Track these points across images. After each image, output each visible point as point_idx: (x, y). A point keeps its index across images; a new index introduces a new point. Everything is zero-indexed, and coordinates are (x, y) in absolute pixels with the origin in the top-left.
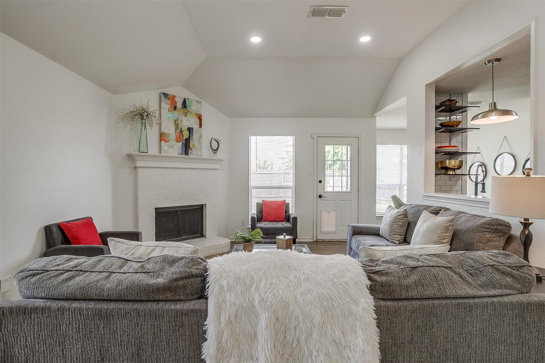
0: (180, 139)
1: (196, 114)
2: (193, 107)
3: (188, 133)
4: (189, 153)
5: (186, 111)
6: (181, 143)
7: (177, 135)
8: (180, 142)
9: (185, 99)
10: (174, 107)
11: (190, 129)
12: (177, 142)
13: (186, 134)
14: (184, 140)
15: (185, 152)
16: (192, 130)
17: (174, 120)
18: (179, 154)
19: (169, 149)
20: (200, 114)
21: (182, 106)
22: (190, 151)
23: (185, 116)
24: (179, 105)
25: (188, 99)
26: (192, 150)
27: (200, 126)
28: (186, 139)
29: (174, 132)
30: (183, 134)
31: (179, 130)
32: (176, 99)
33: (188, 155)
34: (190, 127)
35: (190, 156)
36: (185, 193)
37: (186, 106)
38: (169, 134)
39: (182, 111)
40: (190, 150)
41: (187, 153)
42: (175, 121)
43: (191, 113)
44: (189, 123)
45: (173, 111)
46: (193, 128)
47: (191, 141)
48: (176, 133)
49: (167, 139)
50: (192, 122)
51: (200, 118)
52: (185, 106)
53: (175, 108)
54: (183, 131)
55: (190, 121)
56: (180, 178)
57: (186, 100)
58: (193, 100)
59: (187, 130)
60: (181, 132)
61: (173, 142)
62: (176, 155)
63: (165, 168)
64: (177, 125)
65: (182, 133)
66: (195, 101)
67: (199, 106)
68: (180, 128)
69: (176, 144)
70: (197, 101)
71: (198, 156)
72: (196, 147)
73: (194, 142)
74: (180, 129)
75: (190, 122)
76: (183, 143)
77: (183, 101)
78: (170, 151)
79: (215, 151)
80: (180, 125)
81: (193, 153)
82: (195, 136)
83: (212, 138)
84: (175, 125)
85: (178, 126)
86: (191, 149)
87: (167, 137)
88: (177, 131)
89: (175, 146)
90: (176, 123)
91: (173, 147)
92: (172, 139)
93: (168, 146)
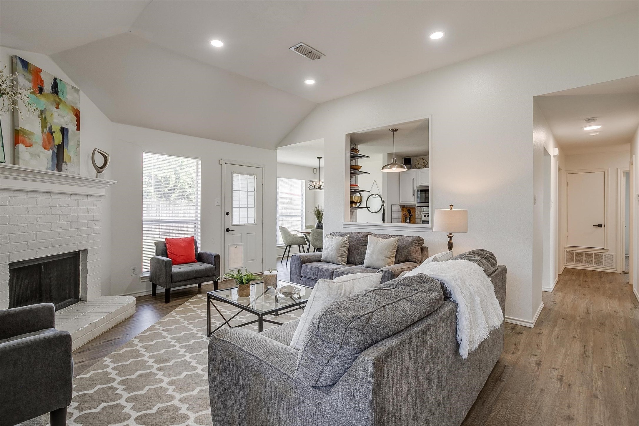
0: (49, 143)
1: (72, 107)
2: (68, 96)
3: (61, 135)
4: (63, 168)
5: (58, 100)
6: (51, 151)
7: (45, 136)
8: (49, 150)
9: (55, 79)
10: (39, 87)
11: (64, 131)
12: (45, 149)
13: (58, 138)
14: (55, 146)
15: (57, 166)
16: (67, 133)
17: (39, 111)
18: (47, 168)
19: (31, 159)
21: (52, 89)
22: (64, 165)
23: (56, 108)
24: (47, 87)
25: (61, 80)
26: (67, 165)
27: (77, 128)
28: (59, 146)
29: (40, 131)
30: (54, 137)
31: (48, 129)
32: (42, 76)
33: (61, 172)
34: (65, 126)
35: (63, 173)
36: (59, 234)
37: (58, 91)
38: (32, 134)
39: (52, 97)
40: (64, 163)
42: (42, 112)
43: (65, 103)
44: (62, 120)
45: (38, 95)
46: (68, 129)
47: (65, 149)
48: (43, 132)
49: (28, 141)
50: (65, 118)
51: (77, 114)
52: (55, 90)
53: (41, 90)
54: (54, 132)
55: (63, 117)
56: (51, 208)
57: (58, 81)
58: (68, 84)
59: (60, 130)
60: (51, 132)
61: (38, 148)
62: (43, 169)
64: (44, 121)
65: (52, 134)
66: (71, 87)
67: (75, 95)
68: (48, 125)
69: (43, 152)
70: (73, 87)
71: (75, 174)
72: (72, 159)
73: (69, 153)
74: (49, 128)
75: (63, 119)
76: (53, 152)
77: (53, 81)
78: (34, 162)
79: (100, 169)
80: (49, 120)
81: (69, 169)
82: (71, 143)
83: (95, 149)
84: (41, 119)
85: (47, 123)
86: (66, 163)
87: (29, 139)
88: (45, 131)
89: (42, 155)
90: (43, 117)
91: (39, 157)
92: (36, 143)
93: (31, 154)
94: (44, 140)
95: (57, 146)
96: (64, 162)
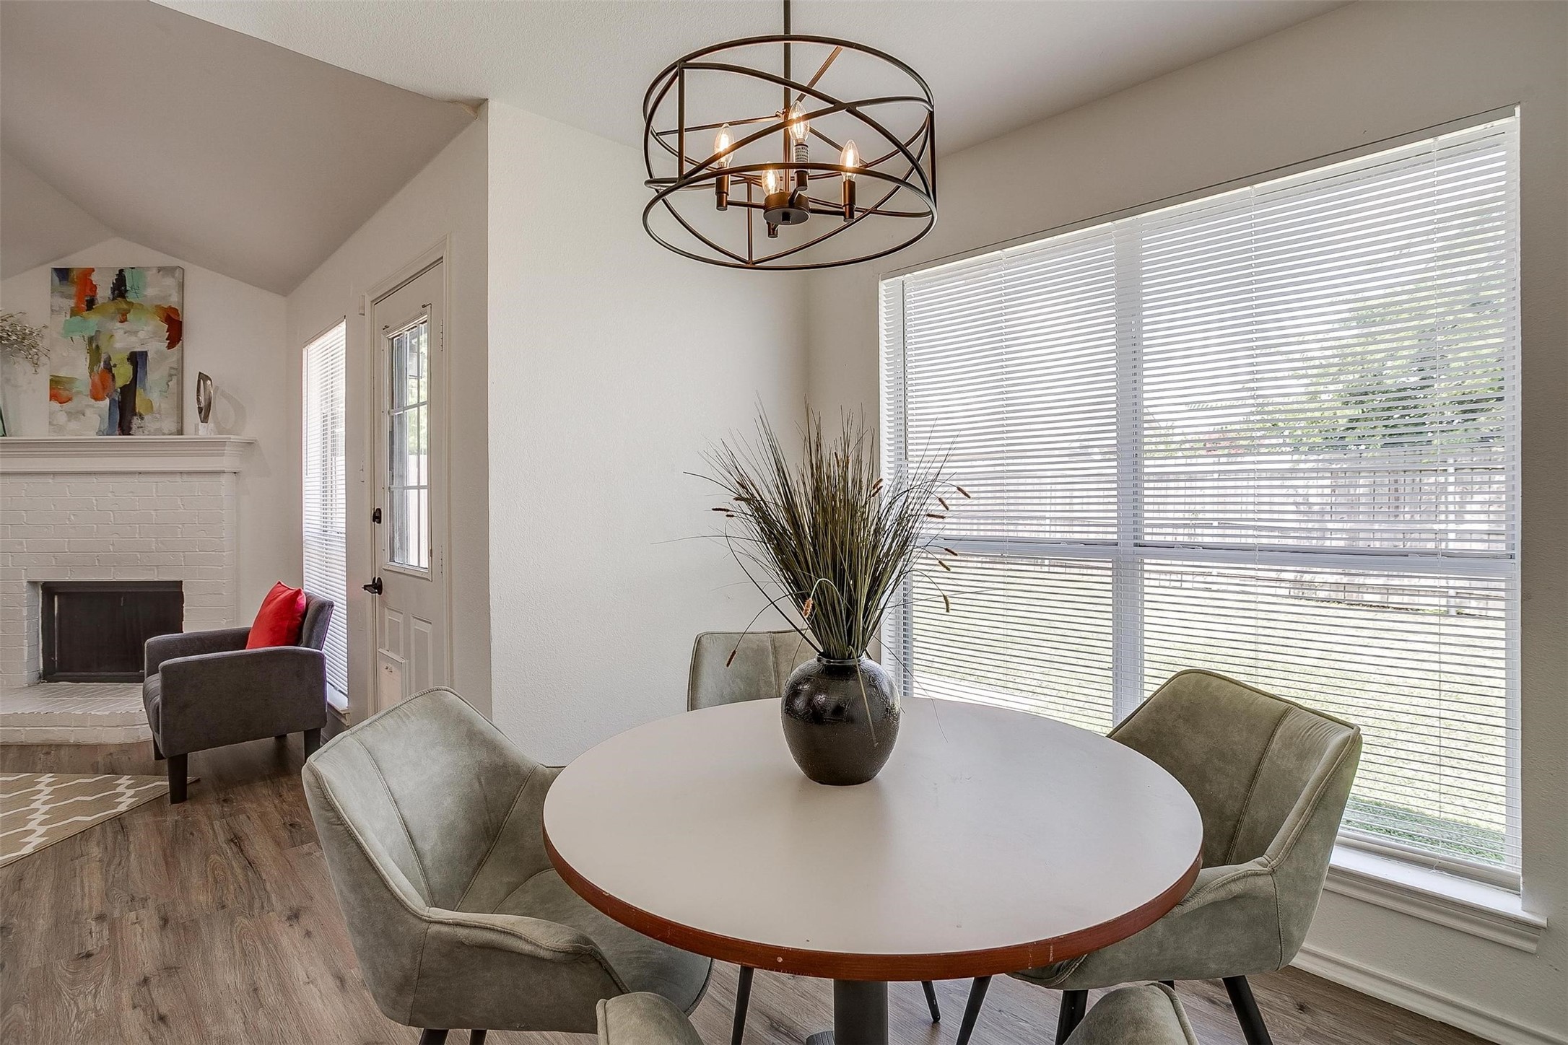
0: (104, 388)
1: (159, 307)
2: (153, 291)
3: (129, 368)
4: (134, 427)
5: (125, 306)
6: (107, 401)
7: (97, 378)
8: (103, 399)
9: (121, 271)
10: (87, 301)
11: (136, 358)
12: (96, 399)
13: (123, 374)
14: (116, 391)
15: (120, 425)
16: (144, 358)
17: (86, 338)
18: (100, 432)
19: (69, 421)
20: (170, 308)
21: (113, 293)
22: (136, 422)
23: (121, 322)
24: (104, 292)
25: (132, 268)
26: (142, 419)
27: (169, 343)
28: (123, 389)
29: (87, 371)
30: (115, 375)
31: (102, 363)
32: (95, 278)
33: (130, 434)
34: (138, 349)
35: (137, 437)
36: (113, 545)
37: (126, 291)
38: (71, 380)
39: (112, 308)
40: (135, 418)
41: (125, 428)
42: (91, 340)
43: (141, 307)
44: (133, 339)
45: (85, 313)
46: (146, 352)
47: (139, 391)
48: (91, 372)
49: (64, 394)
50: (142, 335)
51: (171, 318)
52: (121, 291)
53: (91, 304)
54: (115, 366)
55: (135, 333)
56: (96, 500)
57: (127, 275)
58: (148, 269)
59: (128, 359)
60: (109, 368)
61: (83, 402)
62: (92, 436)
63: (55, 474)
64: (94, 351)
65: (110, 370)
66: (155, 271)
67: (168, 281)
68: (104, 357)
69: (93, 407)
70: (160, 269)
71: (164, 434)
72: (156, 406)
73: (152, 394)
74: (105, 362)
75: (136, 336)
76: (112, 401)
77: (116, 277)
78: (73, 425)
80: (103, 349)
81: (152, 426)
82: (155, 375)
84: (90, 351)
85: (100, 354)
86: (140, 416)
87: (65, 389)
88: (95, 368)
89: (88, 412)
90: (94, 346)
91: (84, 415)
92: (79, 393)
93: (69, 414)
94: (94, 385)
95: (121, 388)
96: (136, 415)
